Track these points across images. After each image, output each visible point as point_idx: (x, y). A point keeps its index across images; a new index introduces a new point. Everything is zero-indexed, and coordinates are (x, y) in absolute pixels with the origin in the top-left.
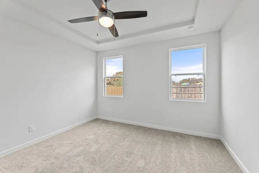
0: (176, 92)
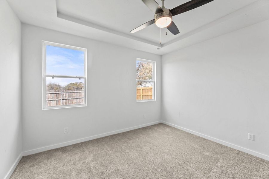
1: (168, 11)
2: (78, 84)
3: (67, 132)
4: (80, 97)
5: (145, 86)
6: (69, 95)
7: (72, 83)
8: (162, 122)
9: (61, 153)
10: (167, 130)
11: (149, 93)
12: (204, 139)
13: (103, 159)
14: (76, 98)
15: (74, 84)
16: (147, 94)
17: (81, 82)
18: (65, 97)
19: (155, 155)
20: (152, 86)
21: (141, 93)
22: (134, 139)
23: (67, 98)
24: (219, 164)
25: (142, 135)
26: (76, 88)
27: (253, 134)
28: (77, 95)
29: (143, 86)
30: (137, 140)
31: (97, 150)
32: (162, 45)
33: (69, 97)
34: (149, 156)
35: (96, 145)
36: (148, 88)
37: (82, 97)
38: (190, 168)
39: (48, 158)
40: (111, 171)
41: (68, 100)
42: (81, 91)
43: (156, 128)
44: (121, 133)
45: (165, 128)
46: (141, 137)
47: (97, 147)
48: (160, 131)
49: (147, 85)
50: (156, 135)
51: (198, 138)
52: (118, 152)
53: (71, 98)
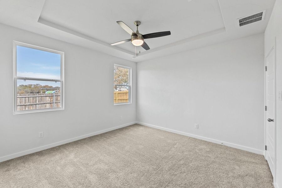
0: (50, 101)
1: (141, 36)
2: (33, 86)
3: (43, 136)
4: (42, 103)
5: (120, 90)
6: (25, 101)
7: (23, 86)
8: (137, 123)
9: (37, 156)
10: (141, 128)
11: (125, 96)
12: (169, 132)
13: (85, 155)
14: (35, 103)
15: (26, 86)
16: (122, 98)
17: (37, 85)
18: (19, 103)
19: (131, 146)
20: (127, 89)
21: (116, 97)
22: (112, 138)
23: (22, 104)
24: (175, 146)
25: (119, 135)
26: (30, 91)
27: (197, 124)
28: (37, 100)
29: (118, 90)
30: (115, 138)
31: (77, 150)
32: (137, 55)
33: (25, 102)
34: (126, 148)
35: (75, 146)
36: (123, 92)
37: (44, 103)
38: (156, 151)
39: (24, 162)
40: (94, 161)
41: (24, 107)
42: (43, 96)
43: (131, 128)
44: (100, 134)
45: (140, 127)
46: (118, 135)
47: (76, 147)
48: (135, 130)
49: (122, 89)
50: (131, 133)
51: (165, 132)
52: (98, 148)
53: (29, 104)
